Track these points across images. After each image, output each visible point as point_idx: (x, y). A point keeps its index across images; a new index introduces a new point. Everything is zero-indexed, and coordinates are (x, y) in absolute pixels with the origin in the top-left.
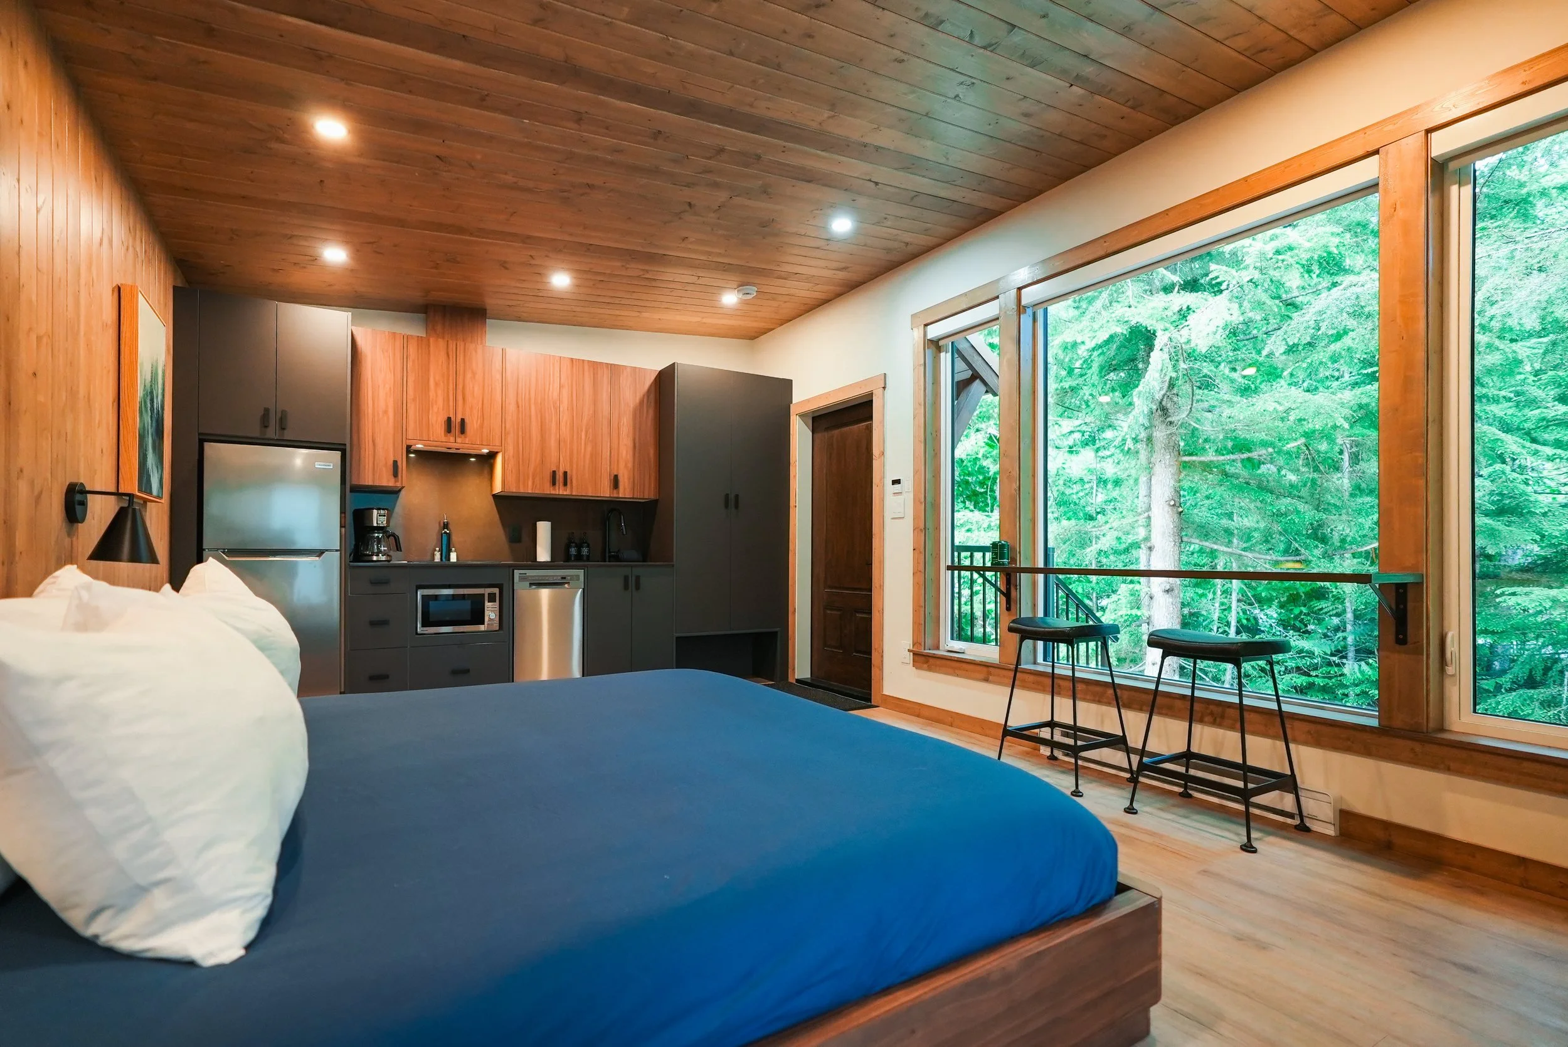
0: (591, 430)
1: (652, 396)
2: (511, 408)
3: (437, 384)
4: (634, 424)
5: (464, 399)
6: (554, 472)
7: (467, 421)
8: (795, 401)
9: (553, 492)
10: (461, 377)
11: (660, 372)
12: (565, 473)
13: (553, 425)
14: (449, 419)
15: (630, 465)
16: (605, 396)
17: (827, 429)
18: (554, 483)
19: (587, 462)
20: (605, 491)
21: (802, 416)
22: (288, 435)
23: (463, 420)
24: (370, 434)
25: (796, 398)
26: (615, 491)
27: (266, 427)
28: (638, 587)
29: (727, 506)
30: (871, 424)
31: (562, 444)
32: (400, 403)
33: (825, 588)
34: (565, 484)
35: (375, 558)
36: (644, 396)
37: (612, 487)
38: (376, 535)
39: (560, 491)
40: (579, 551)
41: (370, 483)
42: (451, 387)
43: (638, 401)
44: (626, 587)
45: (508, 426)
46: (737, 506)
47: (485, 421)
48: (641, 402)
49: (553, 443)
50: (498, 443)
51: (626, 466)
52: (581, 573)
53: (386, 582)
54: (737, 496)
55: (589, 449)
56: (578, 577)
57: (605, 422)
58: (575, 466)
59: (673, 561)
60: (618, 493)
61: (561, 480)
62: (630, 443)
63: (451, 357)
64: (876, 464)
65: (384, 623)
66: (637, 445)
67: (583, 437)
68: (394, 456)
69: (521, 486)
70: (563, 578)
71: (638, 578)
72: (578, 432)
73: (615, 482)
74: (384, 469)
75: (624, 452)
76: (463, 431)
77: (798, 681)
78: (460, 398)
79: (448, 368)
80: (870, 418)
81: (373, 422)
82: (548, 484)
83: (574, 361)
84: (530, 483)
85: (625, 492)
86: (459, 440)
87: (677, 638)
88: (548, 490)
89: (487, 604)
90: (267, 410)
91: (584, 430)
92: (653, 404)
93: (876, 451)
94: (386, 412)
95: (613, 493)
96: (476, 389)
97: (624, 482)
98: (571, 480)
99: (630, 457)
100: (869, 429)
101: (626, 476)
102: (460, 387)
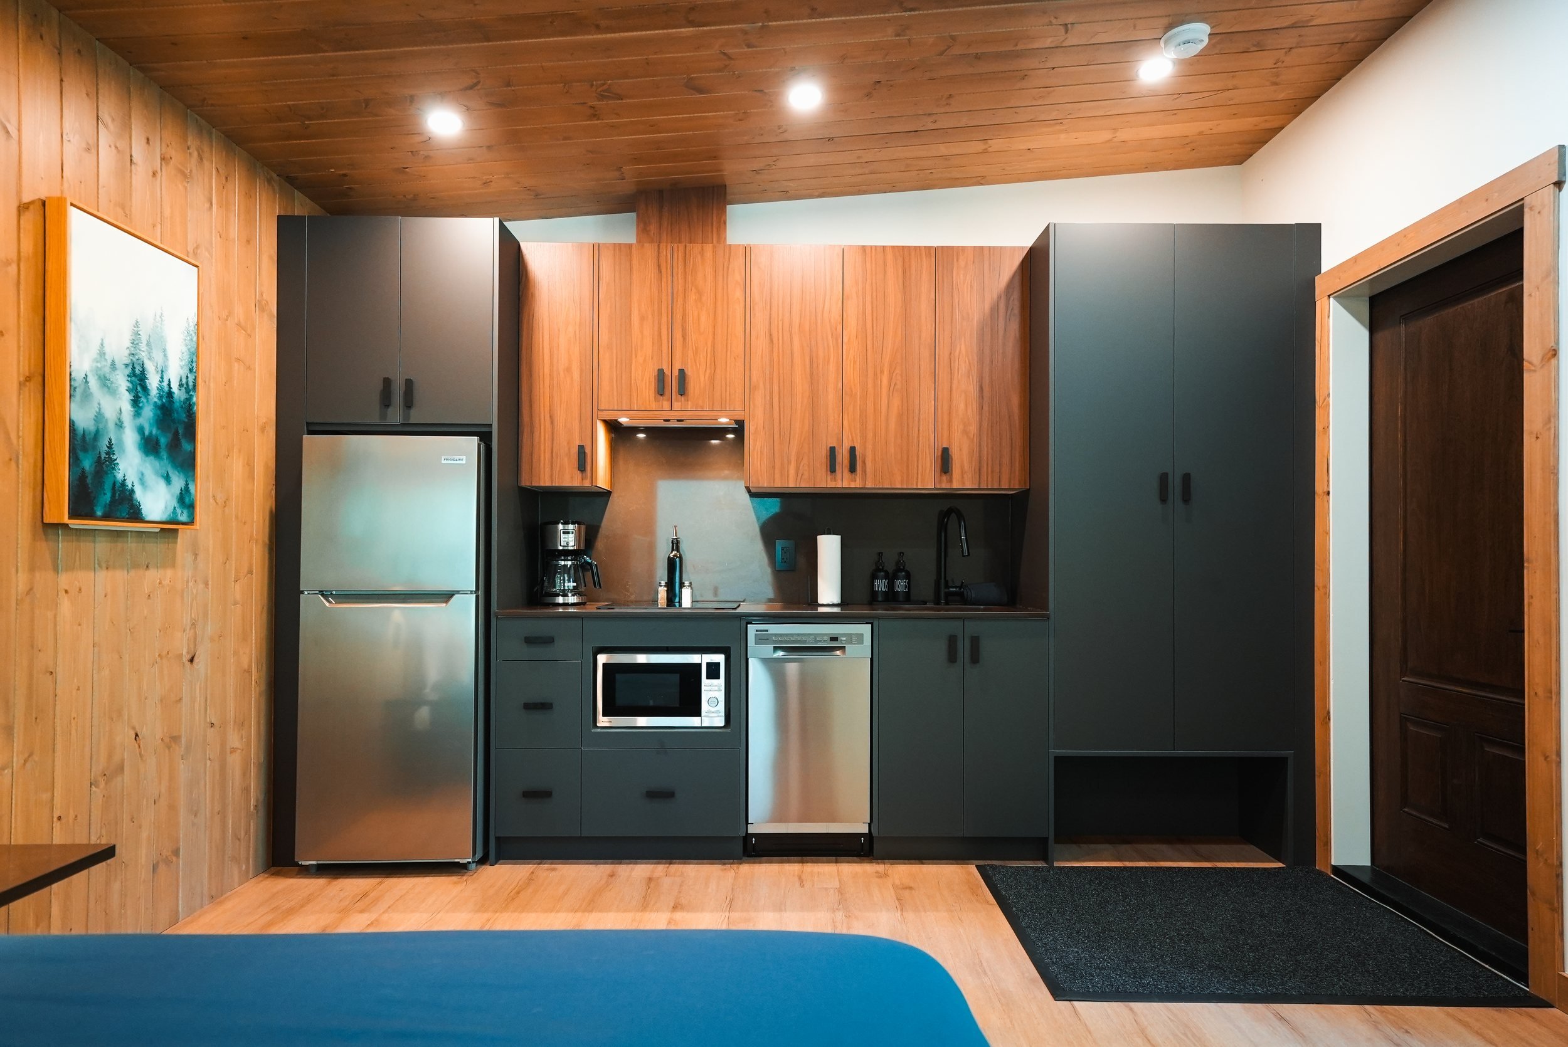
0: (898, 371)
1: (1016, 295)
2: (760, 344)
3: (642, 319)
4: (981, 353)
5: (684, 337)
6: (832, 450)
7: (689, 372)
8: (1326, 266)
9: (831, 485)
10: (680, 300)
11: (1031, 249)
12: (853, 450)
13: (832, 367)
14: (661, 372)
15: (973, 429)
16: (924, 308)
17: (1406, 318)
18: (832, 469)
19: (893, 425)
20: (926, 480)
21: (1345, 296)
22: (417, 416)
23: (682, 372)
24: (547, 409)
25: (1328, 261)
26: (944, 478)
27: (388, 406)
28: (975, 658)
29: (1163, 499)
30: (1522, 285)
31: (847, 399)
32: (589, 352)
33: (1403, 673)
34: (853, 469)
35: (560, 600)
36: (999, 297)
37: (938, 469)
38: (563, 563)
39: (845, 482)
40: (891, 585)
41: (548, 484)
42: (664, 319)
43: (987, 306)
44: (952, 657)
45: (754, 379)
46: (1186, 498)
47: (718, 371)
48: (994, 309)
49: (831, 398)
50: (739, 407)
51: (965, 432)
52: (865, 630)
53: (548, 641)
54: (1186, 478)
55: (896, 402)
56: (860, 638)
57: (926, 353)
58: (870, 436)
59: (1047, 610)
60: (951, 481)
61: (846, 462)
62: (972, 389)
63: (664, 270)
64: (1531, 383)
65: (544, 706)
66: (986, 389)
67: (885, 381)
68: (581, 439)
69: (777, 476)
70: (834, 639)
71: (975, 642)
72: (875, 374)
73: (945, 461)
74: (566, 460)
75: (962, 406)
76: (682, 391)
77: (1337, 870)
78: (678, 335)
79: (660, 291)
80: (1517, 273)
81: (551, 387)
82: (824, 470)
83: (868, 251)
84: (792, 472)
85: (963, 479)
86: (677, 405)
87: (1058, 760)
88: (824, 482)
89: (705, 681)
90: (387, 382)
91: (886, 373)
92: (1017, 311)
93: (1531, 349)
94: (568, 370)
95: (940, 482)
96: (703, 318)
97: (961, 459)
98: (864, 462)
99: (972, 413)
100: (1516, 301)
101: (965, 451)
102: (678, 317)
